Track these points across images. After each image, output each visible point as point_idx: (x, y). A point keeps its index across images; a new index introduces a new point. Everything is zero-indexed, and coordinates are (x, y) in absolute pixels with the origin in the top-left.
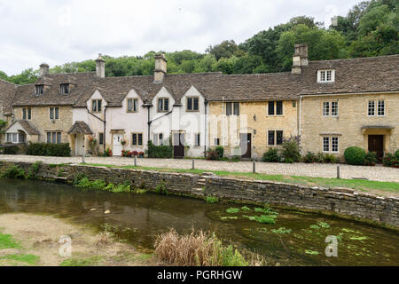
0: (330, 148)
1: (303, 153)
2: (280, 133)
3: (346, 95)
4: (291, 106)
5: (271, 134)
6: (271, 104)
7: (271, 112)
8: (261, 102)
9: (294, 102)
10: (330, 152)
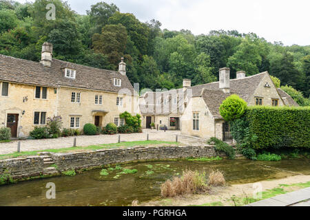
0: (75, 125)
1: (61, 130)
2: (44, 114)
3: (85, 89)
4: (52, 92)
5: (37, 114)
6: (38, 89)
7: (38, 96)
8: (30, 85)
9: (55, 89)
10: (75, 128)
